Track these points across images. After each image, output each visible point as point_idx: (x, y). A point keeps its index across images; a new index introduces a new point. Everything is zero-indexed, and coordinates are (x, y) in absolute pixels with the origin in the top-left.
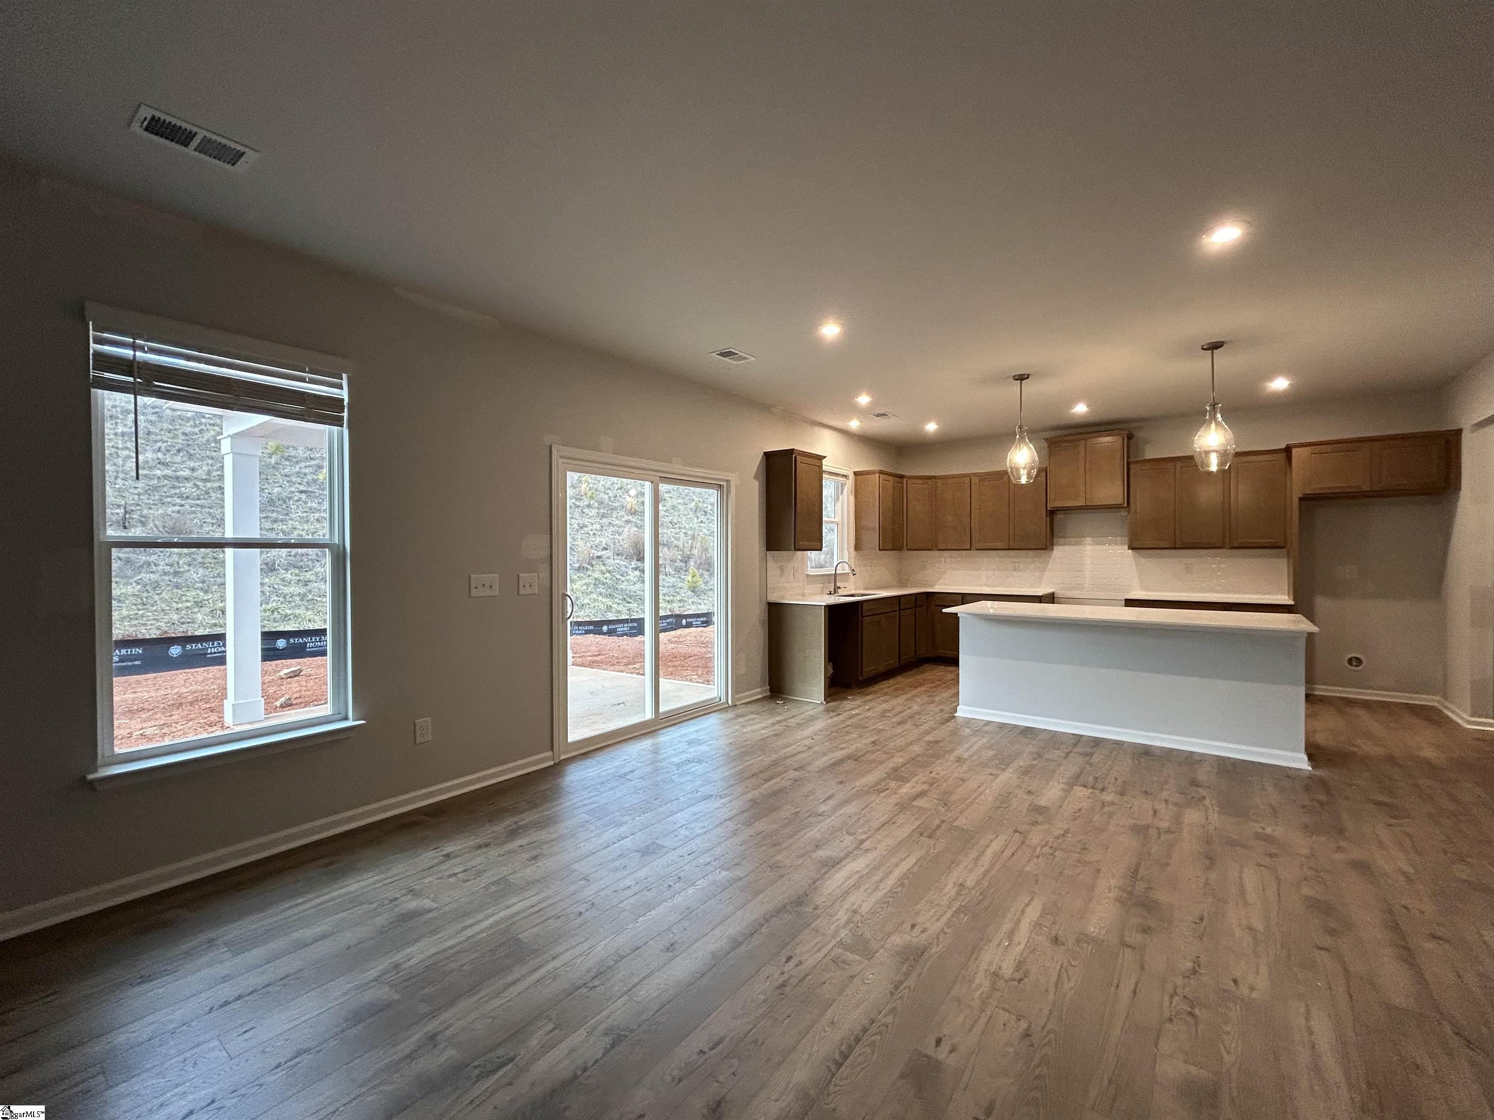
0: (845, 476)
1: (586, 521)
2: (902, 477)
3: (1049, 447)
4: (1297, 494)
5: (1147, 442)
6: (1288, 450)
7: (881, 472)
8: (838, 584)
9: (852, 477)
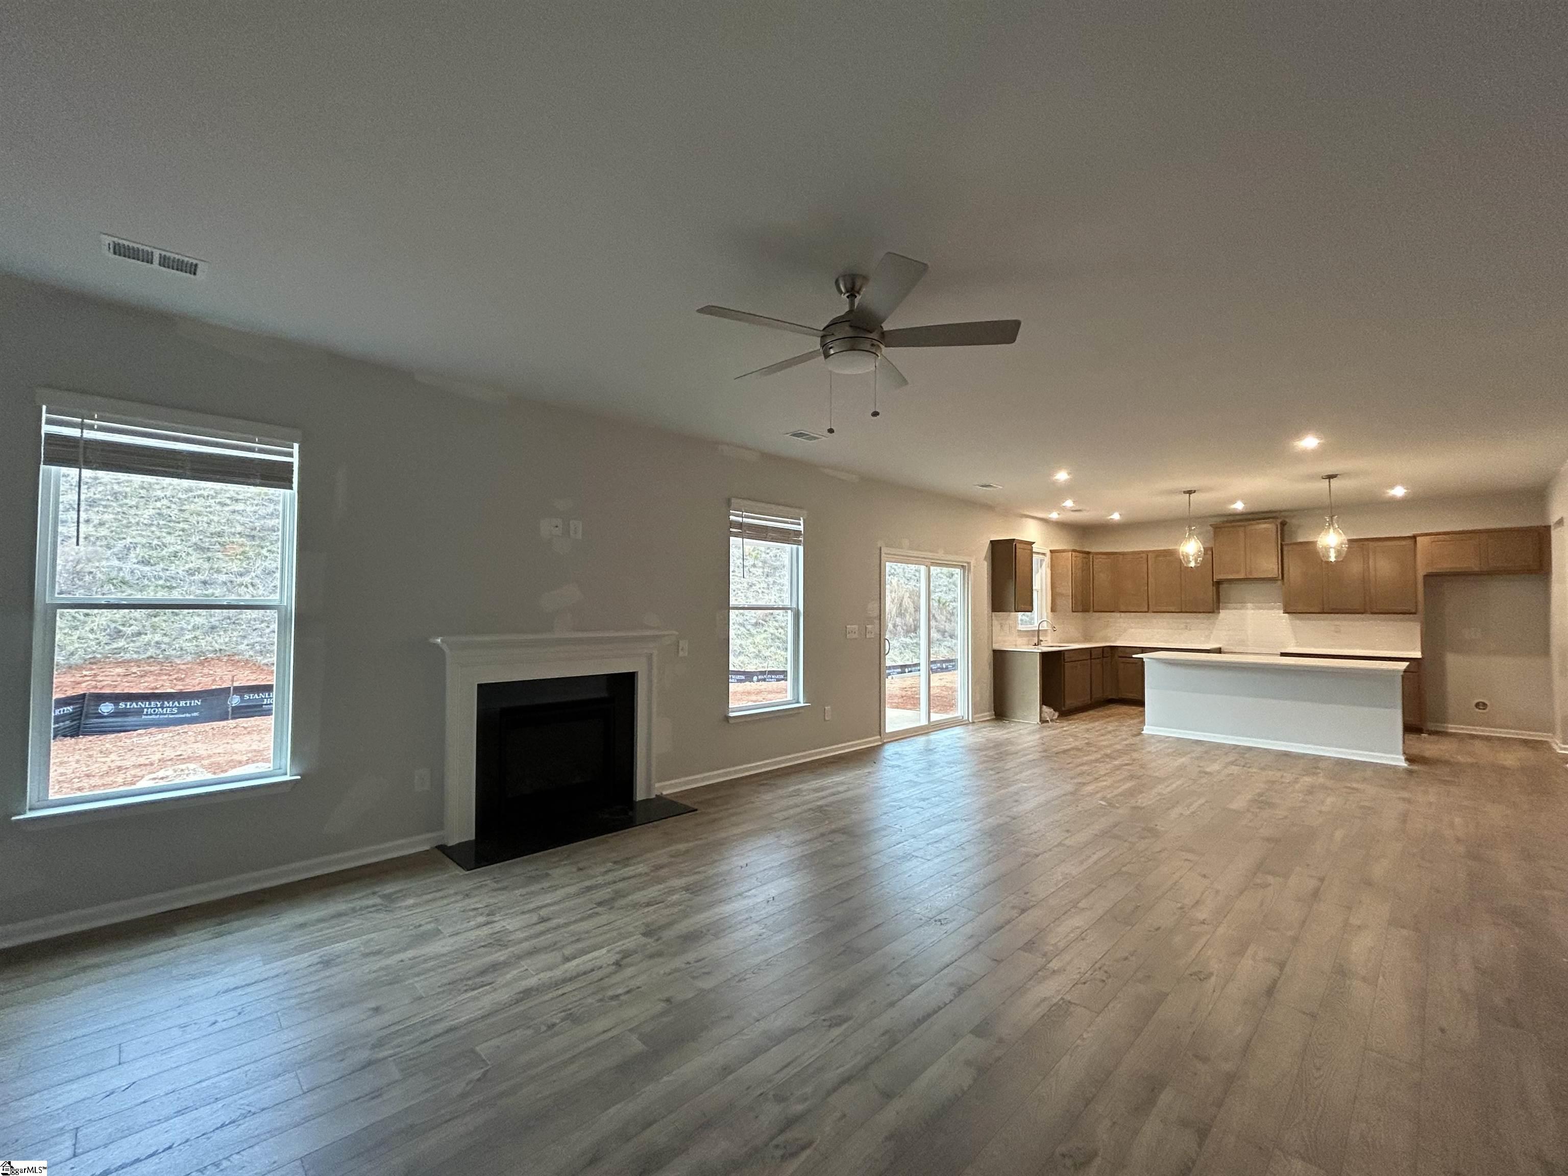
0: (1044, 554)
1: (754, 580)
2: (1088, 553)
3: (1215, 532)
4: (1421, 573)
5: (1299, 526)
6: (1414, 537)
7: (1074, 551)
8: (1041, 638)
9: (1048, 554)
